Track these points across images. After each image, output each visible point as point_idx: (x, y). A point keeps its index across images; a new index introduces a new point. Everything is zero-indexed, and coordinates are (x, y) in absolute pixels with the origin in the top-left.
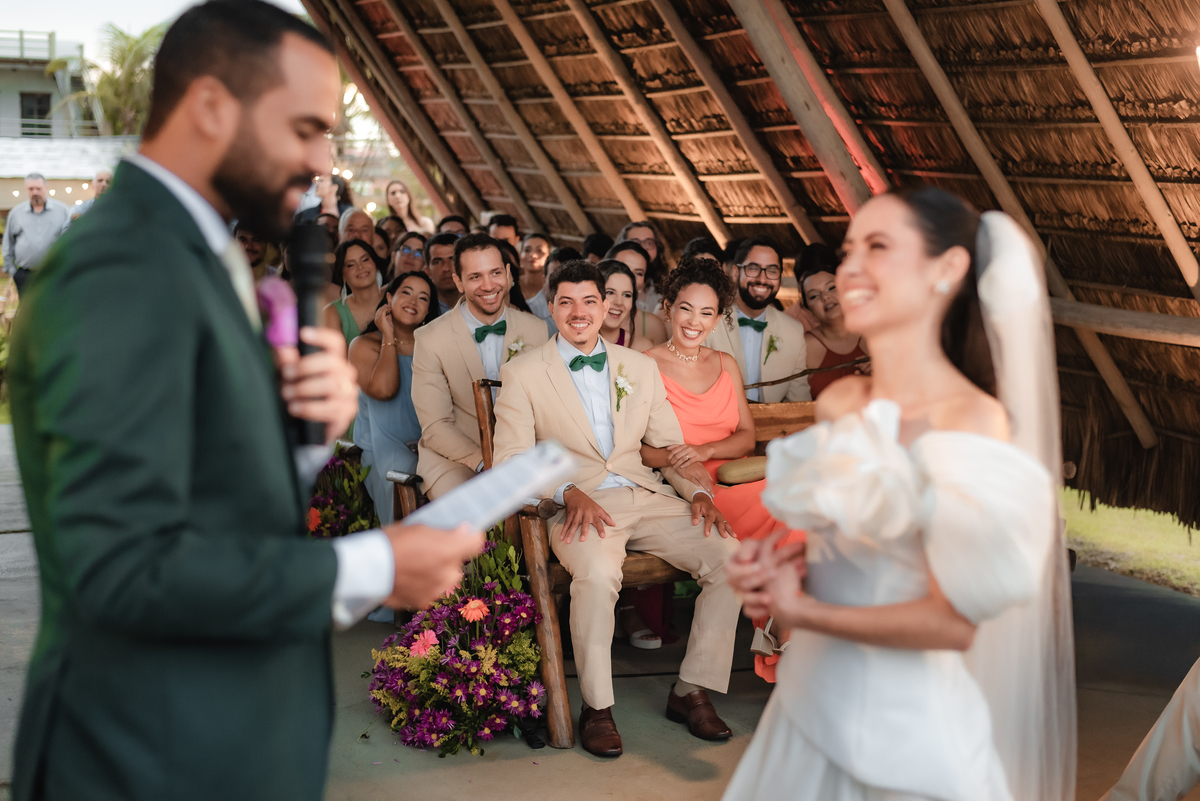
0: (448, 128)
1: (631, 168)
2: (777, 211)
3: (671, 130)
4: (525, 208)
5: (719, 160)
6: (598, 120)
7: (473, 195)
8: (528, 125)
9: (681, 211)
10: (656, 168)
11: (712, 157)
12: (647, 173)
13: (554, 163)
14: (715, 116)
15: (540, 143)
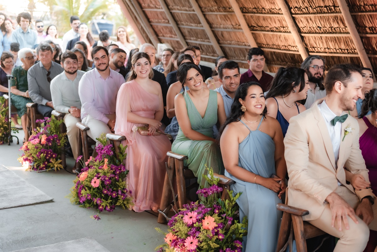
0: (149, 7)
1: (258, 28)
2: (346, 51)
3: (293, 12)
4: (185, 43)
5: (318, 27)
6: (246, 6)
7: (155, 36)
8: (200, 7)
9: (282, 49)
10: (275, 29)
11: (314, 25)
12: (268, 31)
13: (210, 25)
14: (326, 7)
15: (204, 15)
